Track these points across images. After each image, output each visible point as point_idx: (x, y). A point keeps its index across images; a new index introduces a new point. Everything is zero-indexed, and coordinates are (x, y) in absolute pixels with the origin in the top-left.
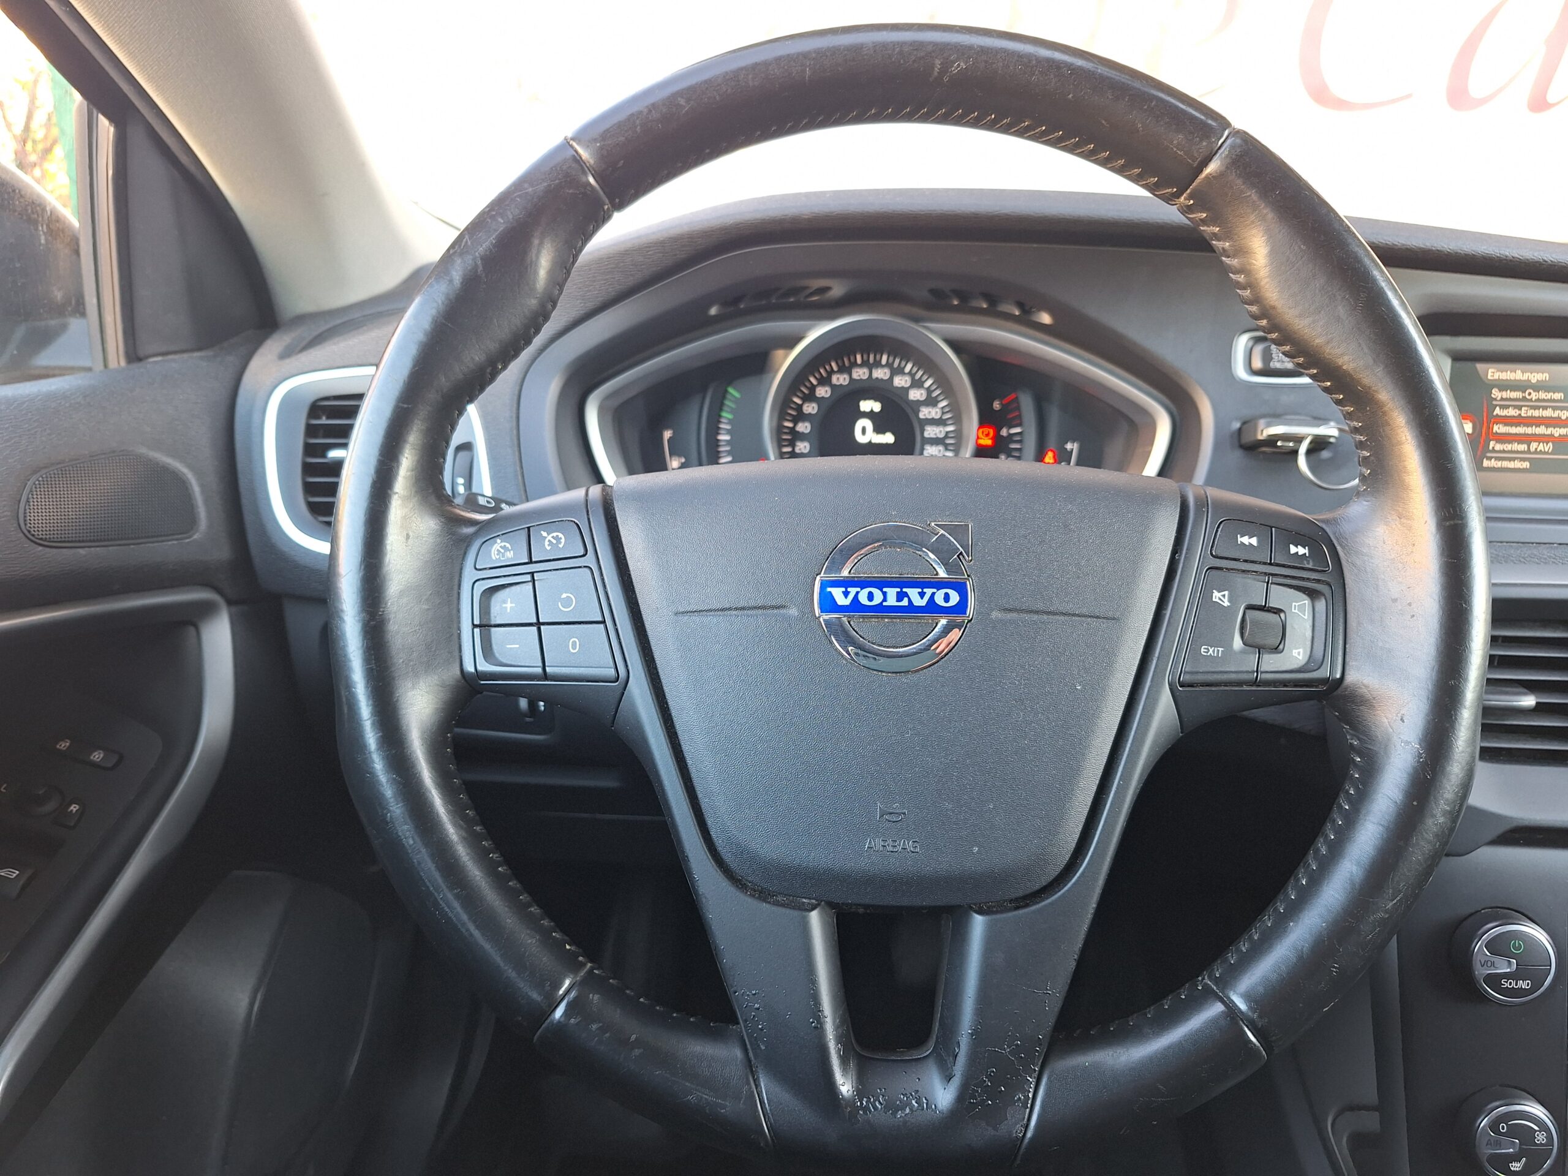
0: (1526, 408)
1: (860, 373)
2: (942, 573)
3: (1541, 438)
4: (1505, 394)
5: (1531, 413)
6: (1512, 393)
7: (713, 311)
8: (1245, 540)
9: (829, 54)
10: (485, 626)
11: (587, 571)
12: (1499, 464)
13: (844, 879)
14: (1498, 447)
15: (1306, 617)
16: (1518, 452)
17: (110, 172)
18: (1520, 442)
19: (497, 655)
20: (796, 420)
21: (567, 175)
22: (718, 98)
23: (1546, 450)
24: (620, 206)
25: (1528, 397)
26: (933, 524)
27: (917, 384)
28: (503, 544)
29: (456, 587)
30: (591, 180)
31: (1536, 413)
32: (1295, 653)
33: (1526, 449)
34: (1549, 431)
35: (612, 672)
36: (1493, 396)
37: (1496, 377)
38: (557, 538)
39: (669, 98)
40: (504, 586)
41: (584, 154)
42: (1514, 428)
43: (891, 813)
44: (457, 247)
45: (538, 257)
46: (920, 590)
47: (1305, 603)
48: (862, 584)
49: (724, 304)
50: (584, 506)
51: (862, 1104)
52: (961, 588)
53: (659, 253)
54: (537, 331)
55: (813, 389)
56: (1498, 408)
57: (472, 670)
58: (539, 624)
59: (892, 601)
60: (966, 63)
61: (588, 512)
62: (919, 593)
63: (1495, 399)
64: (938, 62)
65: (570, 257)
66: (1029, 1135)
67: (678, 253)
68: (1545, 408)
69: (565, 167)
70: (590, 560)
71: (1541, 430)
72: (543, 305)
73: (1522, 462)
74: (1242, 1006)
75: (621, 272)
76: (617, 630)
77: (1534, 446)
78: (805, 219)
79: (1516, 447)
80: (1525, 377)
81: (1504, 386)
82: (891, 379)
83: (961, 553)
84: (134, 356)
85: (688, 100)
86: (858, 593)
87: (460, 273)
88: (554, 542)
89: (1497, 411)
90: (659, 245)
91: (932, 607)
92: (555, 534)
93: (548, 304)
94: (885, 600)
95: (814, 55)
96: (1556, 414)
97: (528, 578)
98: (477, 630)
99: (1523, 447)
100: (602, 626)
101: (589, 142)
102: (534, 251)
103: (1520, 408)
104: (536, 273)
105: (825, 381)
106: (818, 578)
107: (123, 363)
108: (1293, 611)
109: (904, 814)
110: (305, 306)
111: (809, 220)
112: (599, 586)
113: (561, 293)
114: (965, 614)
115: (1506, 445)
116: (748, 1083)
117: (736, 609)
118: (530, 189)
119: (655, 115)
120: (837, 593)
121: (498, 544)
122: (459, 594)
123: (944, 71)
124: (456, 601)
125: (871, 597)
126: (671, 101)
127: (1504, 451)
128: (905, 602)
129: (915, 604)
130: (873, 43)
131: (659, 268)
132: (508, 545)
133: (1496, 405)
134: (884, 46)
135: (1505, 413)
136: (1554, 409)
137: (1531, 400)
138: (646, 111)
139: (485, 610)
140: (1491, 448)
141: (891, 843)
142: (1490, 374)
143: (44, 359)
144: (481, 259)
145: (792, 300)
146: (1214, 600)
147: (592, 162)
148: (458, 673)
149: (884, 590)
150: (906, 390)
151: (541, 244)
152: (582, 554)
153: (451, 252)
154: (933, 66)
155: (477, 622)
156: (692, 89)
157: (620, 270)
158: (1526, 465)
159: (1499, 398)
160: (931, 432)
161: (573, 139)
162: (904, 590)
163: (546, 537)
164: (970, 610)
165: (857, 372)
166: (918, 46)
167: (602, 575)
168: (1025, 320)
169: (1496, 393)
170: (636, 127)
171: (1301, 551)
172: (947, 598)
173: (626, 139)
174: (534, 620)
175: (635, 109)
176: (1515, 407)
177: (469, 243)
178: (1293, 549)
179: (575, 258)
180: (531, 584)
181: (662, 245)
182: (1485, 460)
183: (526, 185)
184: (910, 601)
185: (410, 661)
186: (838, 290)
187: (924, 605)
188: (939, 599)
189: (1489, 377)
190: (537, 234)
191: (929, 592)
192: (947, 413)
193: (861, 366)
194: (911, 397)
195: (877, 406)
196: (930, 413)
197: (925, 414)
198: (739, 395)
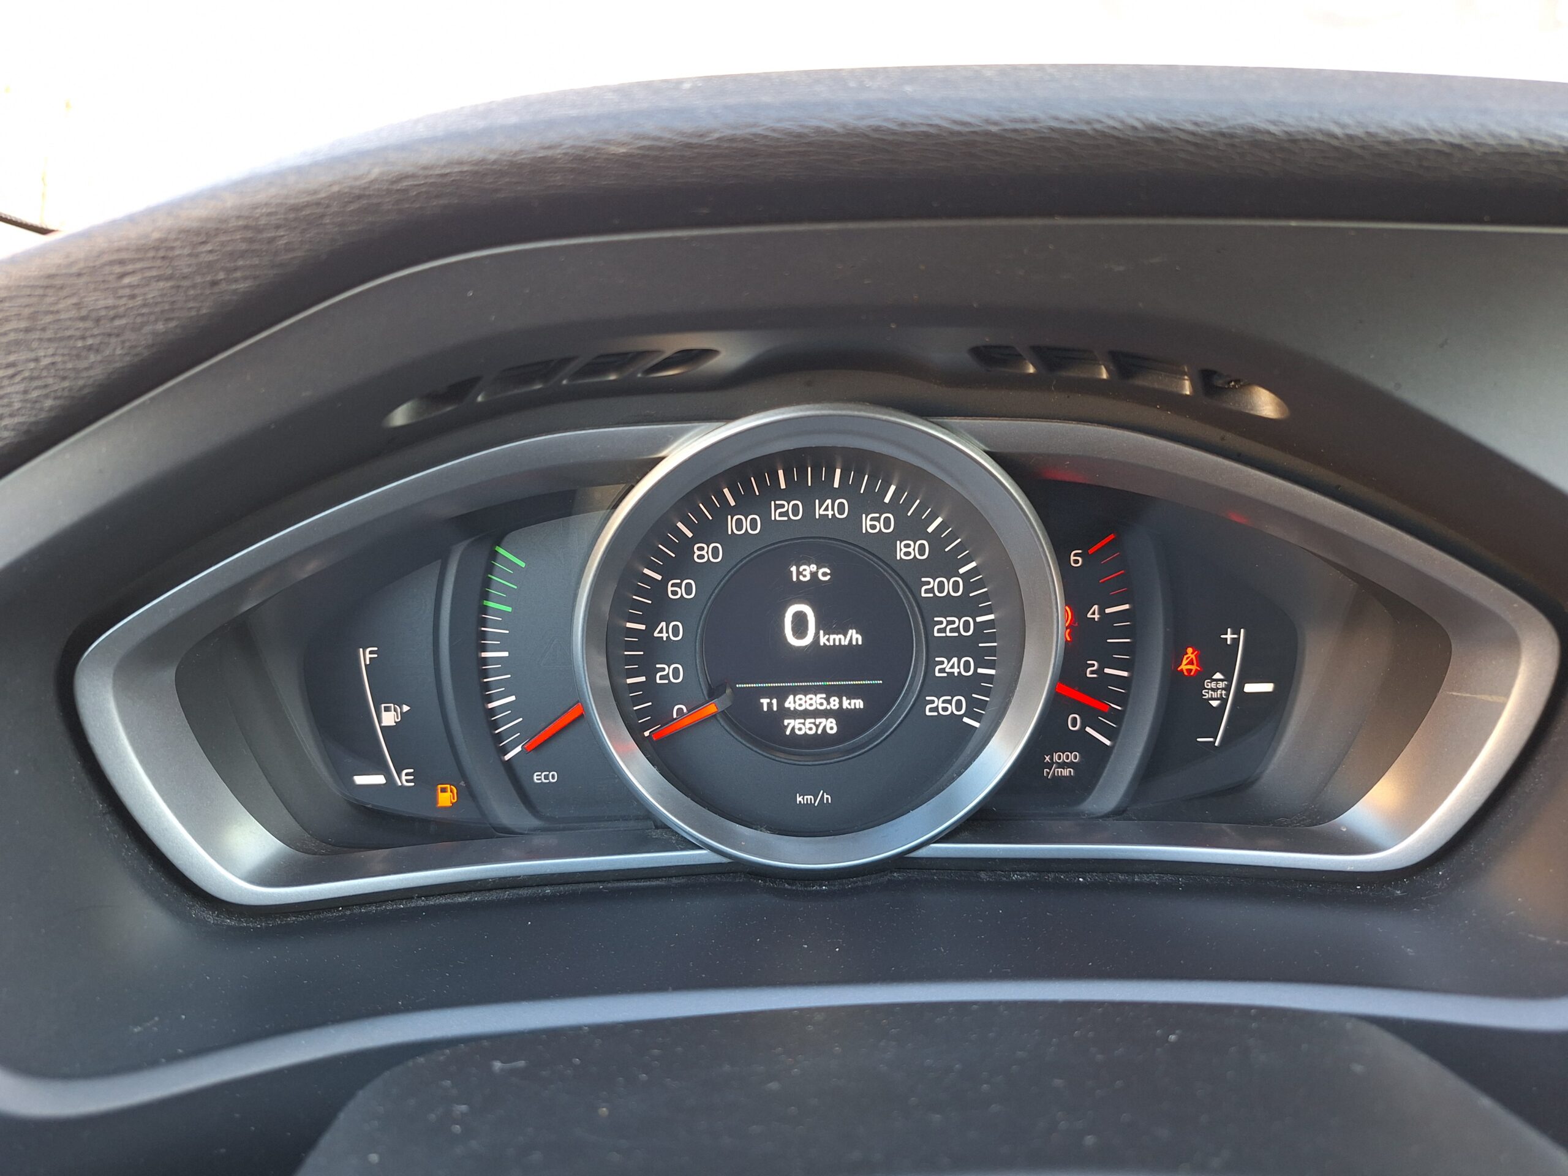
1: (784, 511)
7: (400, 417)
20: (651, 618)
27: (911, 529)
53: (159, 278)
55: (685, 547)
67: (221, 275)
75: (50, 340)
82: (855, 520)
90: (151, 254)
105: (707, 531)
111: (630, 162)
131: (172, 324)
145: (612, 377)
150: (888, 542)
157: (49, 334)
160: (946, 627)
165: (777, 507)
181: (161, 253)
192: (980, 584)
193: (787, 496)
194: (900, 555)
195: (824, 574)
196: (941, 587)
197: (931, 590)
198: (523, 564)
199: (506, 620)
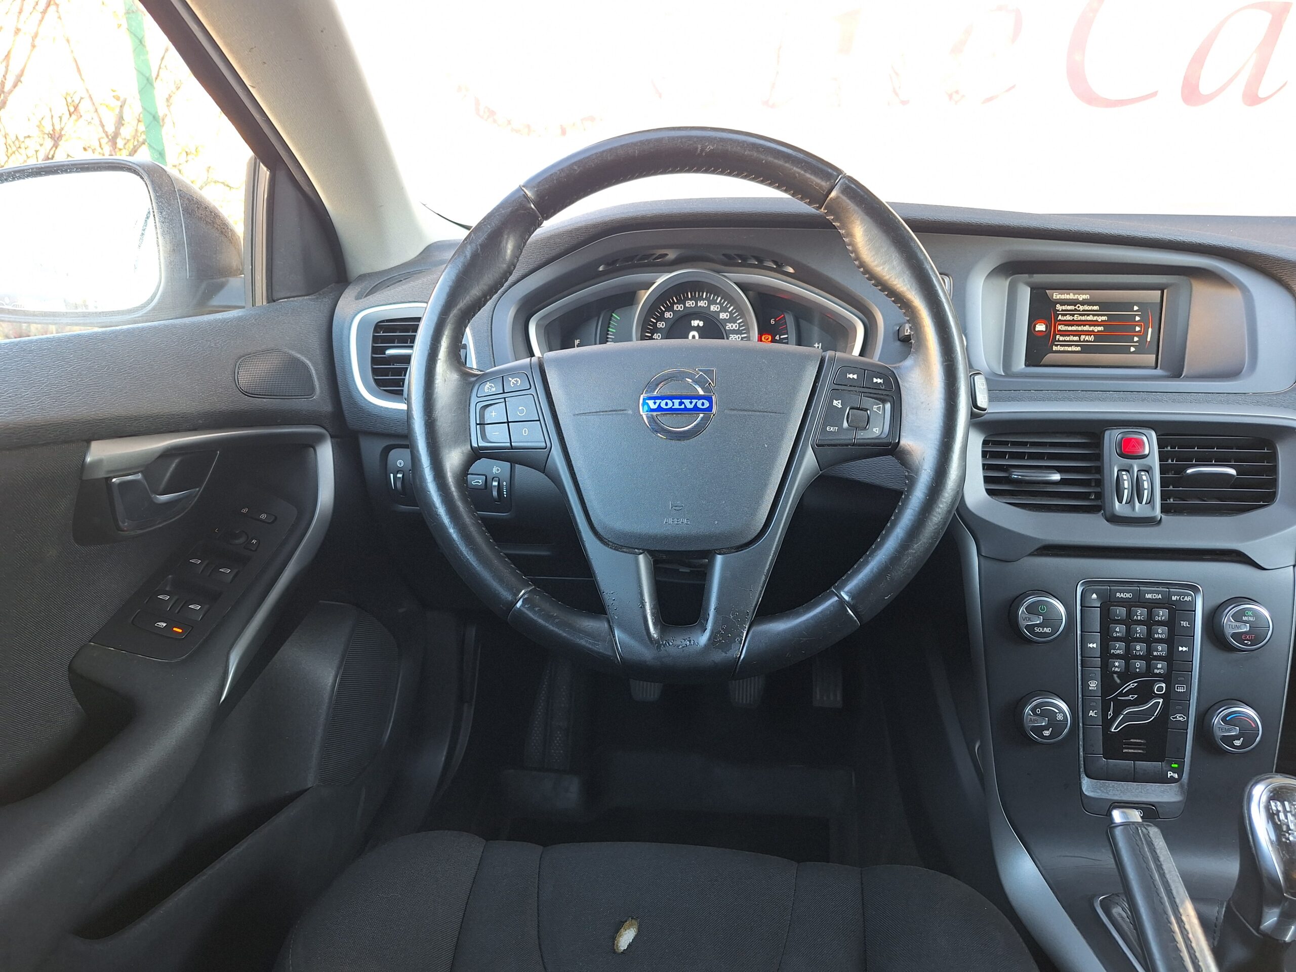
0: (1077, 315)
1: (690, 304)
2: (701, 392)
3: (1088, 333)
4: (1064, 308)
5: (1080, 318)
6: (1068, 307)
7: (601, 269)
8: (851, 376)
9: (646, 143)
10: (482, 424)
11: (531, 396)
12: (1062, 349)
13: (654, 538)
14: (1061, 338)
15: (881, 413)
16: (1073, 341)
17: (266, 196)
18: (1074, 335)
19: (488, 438)
20: (653, 332)
21: (521, 204)
22: (593, 165)
23: (1090, 340)
24: (547, 218)
25: (1078, 309)
26: (697, 369)
27: (723, 310)
28: (490, 385)
29: (468, 406)
30: (532, 206)
31: (1083, 318)
32: (874, 430)
33: (1078, 340)
34: (1091, 328)
35: (544, 444)
36: (1057, 308)
37: (1058, 297)
38: (516, 381)
39: (569, 166)
40: (491, 405)
41: (529, 194)
42: (1070, 327)
43: (676, 506)
44: (468, 240)
45: (507, 244)
46: (690, 401)
47: (880, 407)
48: (662, 398)
49: (608, 264)
50: (529, 366)
51: (663, 643)
52: (710, 399)
54: (506, 280)
55: (663, 313)
56: (1060, 316)
57: (477, 446)
58: (508, 422)
59: (677, 406)
60: (713, 146)
61: (531, 368)
62: (690, 402)
63: (1058, 311)
64: (699, 146)
65: (522, 244)
66: (742, 657)
68: (1088, 315)
69: (519, 201)
70: (532, 391)
71: (1086, 328)
72: (509, 267)
73: (1076, 347)
74: (846, 598)
76: (546, 424)
77: (1083, 337)
78: (648, 217)
79: (1072, 338)
80: (1076, 297)
81: (1063, 302)
82: (709, 307)
83: (710, 383)
84: (271, 299)
85: (579, 167)
86: (660, 403)
87: (470, 252)
88: (515, 382)
89: (1060, 317)
91: (696, 408)
92: (515, 379)
93: (512, 266)
94: (673, 405)
95: (639, 144)
96: (1095, 318)
97: (503, 400)
98: (478, 426)
99: (1076, 338)
100: (539, 422)
101: (532, 188)
102: (505, 241)
103: (1073, 315)
104: (506, 252)
105: (669, 309)
106: (642, 396)
107: (265, 303)
108: (874, 409)
109: (682, 506)
110: (364, 270)
112: (537, 403)
113: (518, 261)
114: (712, 411)
115: (1067, 337)
116: (610, 635)
117: (603, 412)
118: (503, 212)
119: (563, 175)
120: (651, 402)
121: (488, 385)
122: (469, 409)
123: (702, 150)
124: (468, 413)
125: (667, 404)
126: (570, 167)
127: (1065, 341)
128: (683, 406)
129: (688, 407)
130: (668, 137)
132: (493, 385)
133: (1060, 314)
134: (673, 139)
135: (1065, 318)
136: (1094, 315)
137: (1079, 311)
138: (558, 172)
139: (482, 416)
140: (1057, 339)
141: (676, 520)
142: (1054, 296)
143: (216, 301)
144: (480, 245)
145: (646, 261)
146: (834, 404)
147: (533, 198)
148: (469, 447)
149: (673, 401)
150: (718, 313)
151: (508, 237)
152: (529, 388)
153: (465, 242)
154: (697, 148)
155: (478, 422)
156: (580, 161)
158: (1079, 349)
159: (1060, 310)
161: (524, 186)
162: (683, 401)
163: (511, 381)
164: (714, 410)
165: (688, 303)
166: (690, 138)
167: (538, 397)
168: (779, 269)
169: (1058, 307)
170: (554, 180)
171: (879, 381)
172: (703, 404)
173: (549, 186)
174: (506, 421)
175: (553, 171)
176: (1071, 315)
177: (474, 238)
178: (875, 380)
179: (525, 244)
180: (504, 403)
182: (1054, 346)
183: (501, 209)
184: (685, 406)
185: (447, 440)
186: (672, 255)
187: (692, 407)
188: (699, 405)
189: (1054, 298)
190: (506, 232)
191: (694, 401)
192: (742, 326)
193: (690, 300)
194: (721, 317)
195: (701, 324)
196: (732, 326)
197: (729, 327)
198: (619, 318)
199: (614, 334)
